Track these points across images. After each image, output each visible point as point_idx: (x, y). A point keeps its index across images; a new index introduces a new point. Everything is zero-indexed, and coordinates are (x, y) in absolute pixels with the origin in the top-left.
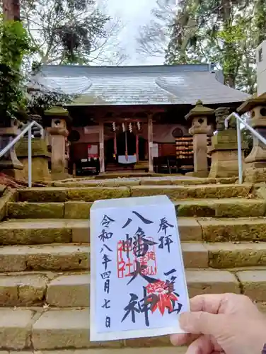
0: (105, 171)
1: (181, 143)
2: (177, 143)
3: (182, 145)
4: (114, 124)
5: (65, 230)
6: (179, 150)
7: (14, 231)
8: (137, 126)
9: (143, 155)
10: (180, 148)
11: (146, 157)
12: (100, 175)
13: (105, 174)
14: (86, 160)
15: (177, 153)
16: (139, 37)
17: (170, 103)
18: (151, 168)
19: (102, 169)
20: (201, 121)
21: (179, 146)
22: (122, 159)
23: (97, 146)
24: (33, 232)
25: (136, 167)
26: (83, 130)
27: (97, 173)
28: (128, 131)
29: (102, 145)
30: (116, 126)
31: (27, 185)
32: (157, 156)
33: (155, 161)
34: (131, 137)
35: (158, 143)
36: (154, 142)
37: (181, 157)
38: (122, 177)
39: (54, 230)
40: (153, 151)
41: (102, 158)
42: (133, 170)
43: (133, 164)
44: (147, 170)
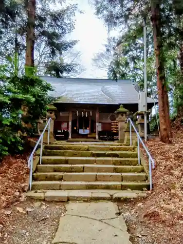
0: (72, 137)
1: (114, 124)
2: (112, 124)
3: (115, 125)
4: (77, 112)
5: (65, 159)
6: (113, 128)
7: (48, 159)
8: (90, 114)
9: (93, 130)
10: (114, 126)
11: (95, 131)
12: (69, 140)
13: (71, 140)
14: (60, 131)
15: (112, 129)
16: (93, 58)
17: (108, 103)
18: (97, 137)
19: (70, 137)
20: (122, 115)
21: (113, 125)
22: (81, 132)
23: (66, 123)
24: (54, 160)
25: (89, 136)
26: (60, 114)
27: (67, 139)
28: (85, 116)
29: (70, 123)
30: (79, 113)
31: (47, 144)
32: (100, 130)
33: (100, 133)
34: (87, 119)
35: (102, 123)
36: (100, 122)
37: (114, 131)
38: (82, 142)
39: (61, 159)
40: (99, 127)
41: (70, 130)
42: (87, 138)
43: (88, 134)
44: (95, 138)
